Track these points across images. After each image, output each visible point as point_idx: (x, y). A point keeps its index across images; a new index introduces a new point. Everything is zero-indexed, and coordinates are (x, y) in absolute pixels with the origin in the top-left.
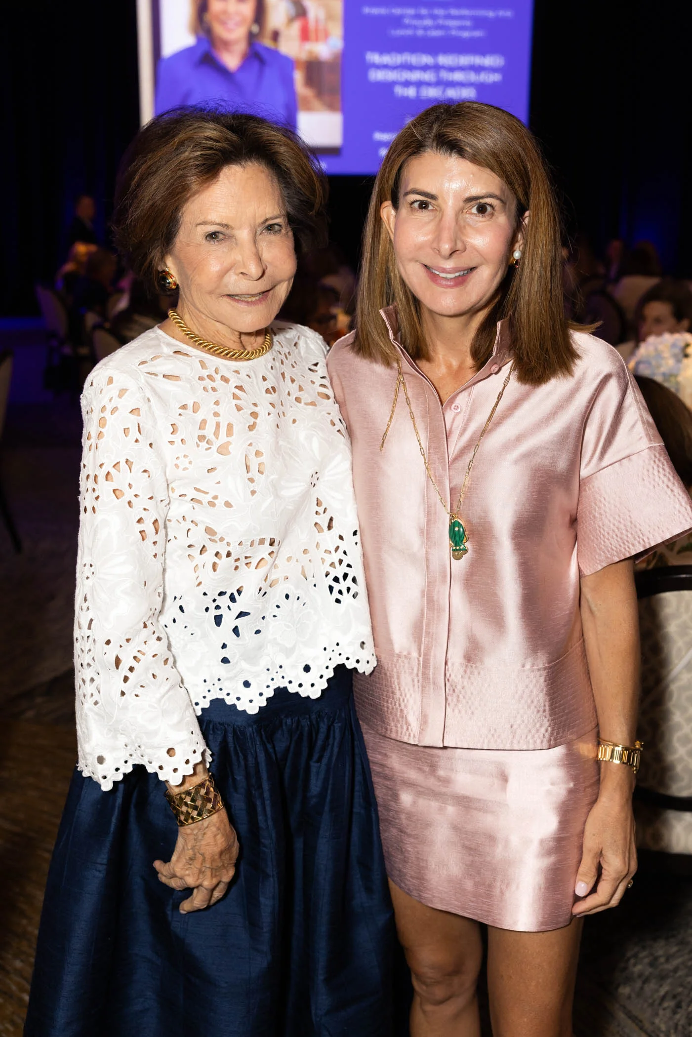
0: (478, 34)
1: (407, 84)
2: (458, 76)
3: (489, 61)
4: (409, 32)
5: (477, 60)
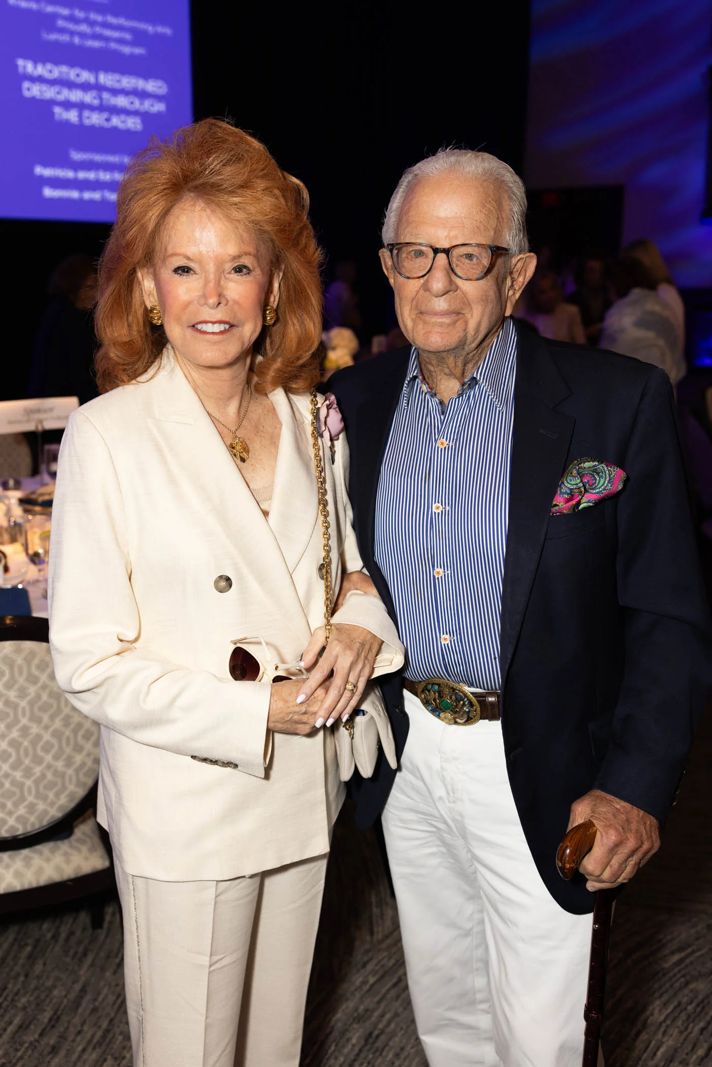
0: (138, 51)
1: (67, 105)
2: (121, 101)
3: (151, 86)
4: (65, 38)
5: (140, 84)
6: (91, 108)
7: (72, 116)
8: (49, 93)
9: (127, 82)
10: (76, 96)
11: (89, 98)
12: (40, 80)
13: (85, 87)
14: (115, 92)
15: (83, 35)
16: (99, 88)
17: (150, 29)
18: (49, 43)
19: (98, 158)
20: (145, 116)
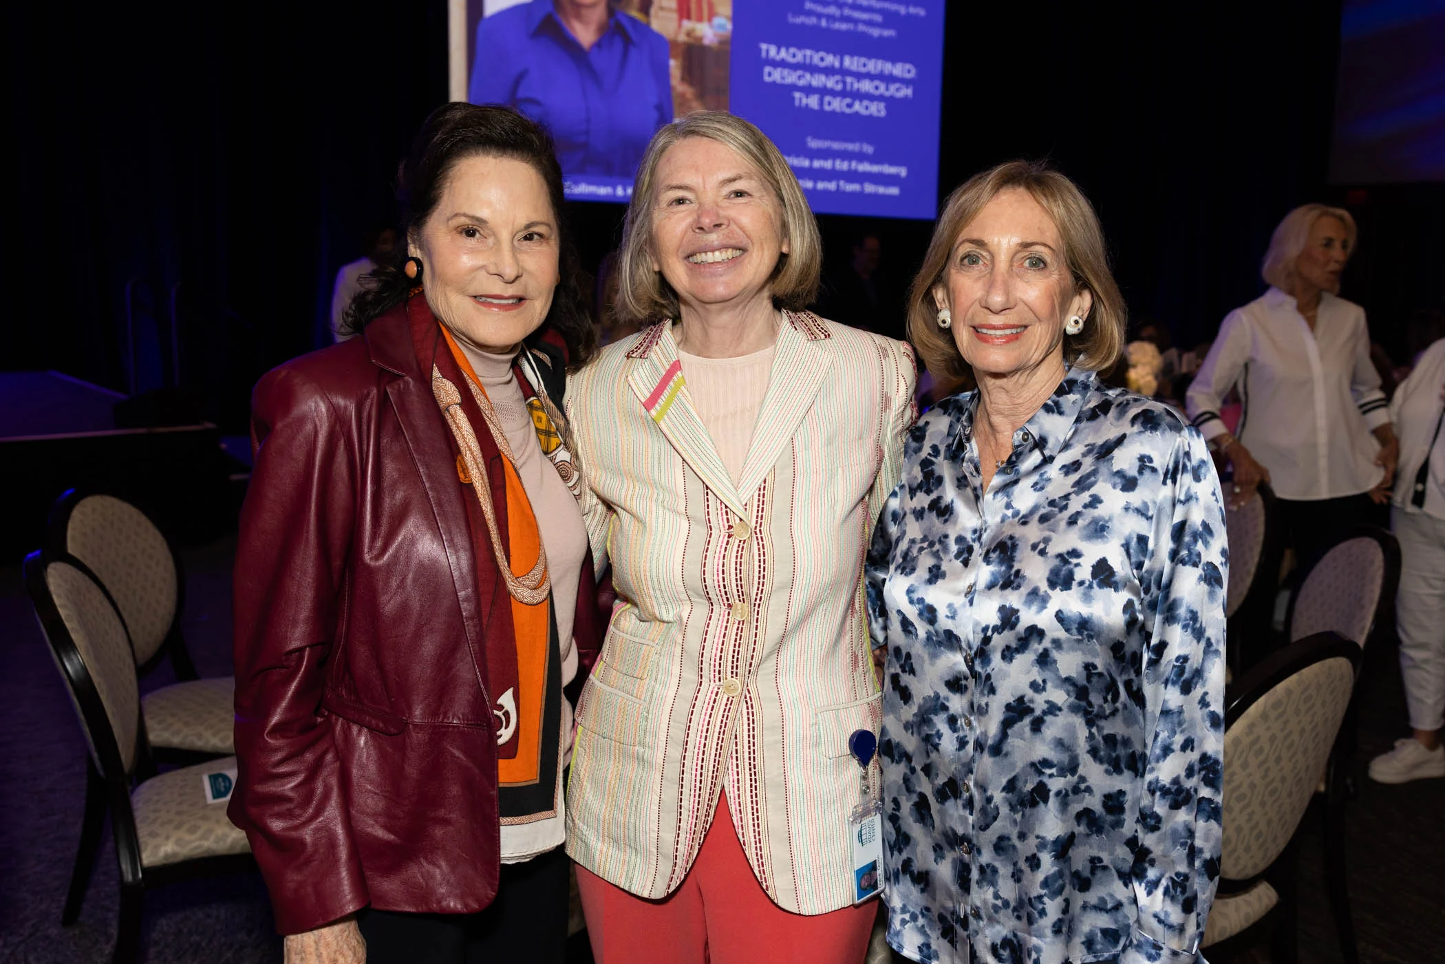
0: (888, 33)
1: (809, 90)
2: (866, 86)
3: (899, 70)
4: (812, 21)
5: (888, 67)
6: (833, 93)
7: (813, 102)
8: (791, 78)
9: (873, 66)
10: (818, 80)
11: (831, 83)
12: (783, 64)
13: (829, 71)
14: (859, 76)
15: (830, 18)
16: (843, 72)
17: (902, 10)
18: (795, 26)
19: (836, 146)
20: (890, 102)
